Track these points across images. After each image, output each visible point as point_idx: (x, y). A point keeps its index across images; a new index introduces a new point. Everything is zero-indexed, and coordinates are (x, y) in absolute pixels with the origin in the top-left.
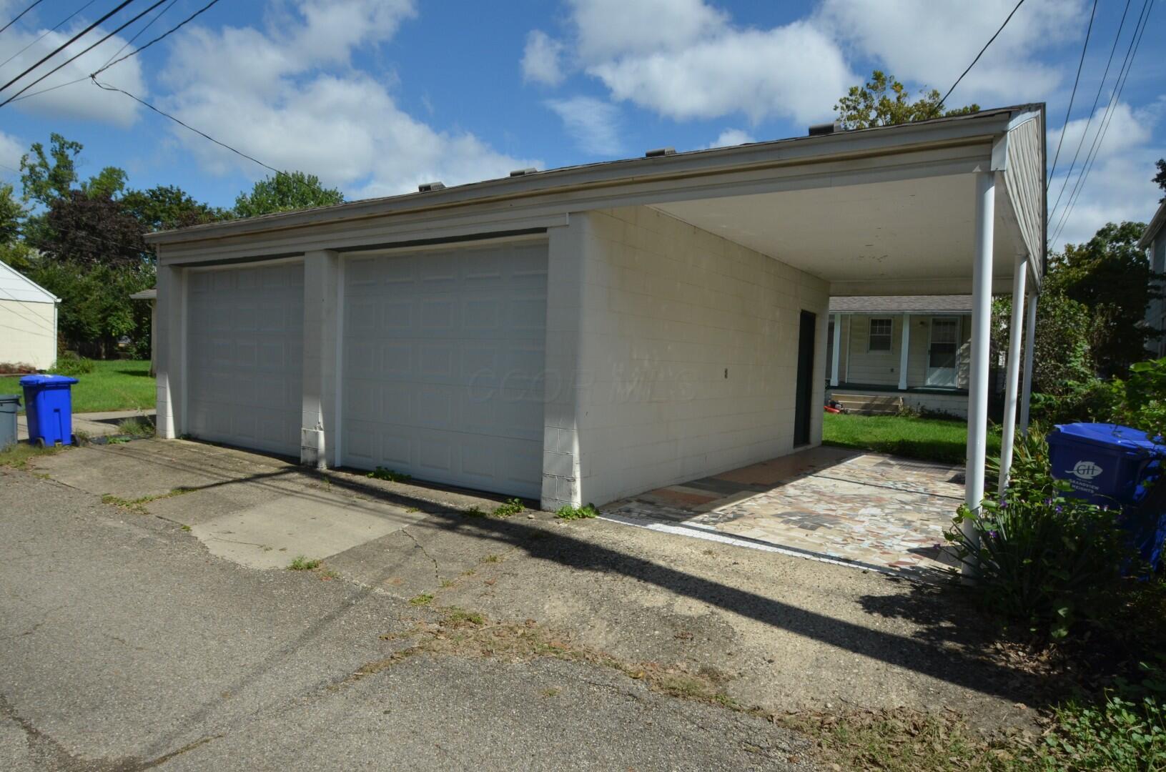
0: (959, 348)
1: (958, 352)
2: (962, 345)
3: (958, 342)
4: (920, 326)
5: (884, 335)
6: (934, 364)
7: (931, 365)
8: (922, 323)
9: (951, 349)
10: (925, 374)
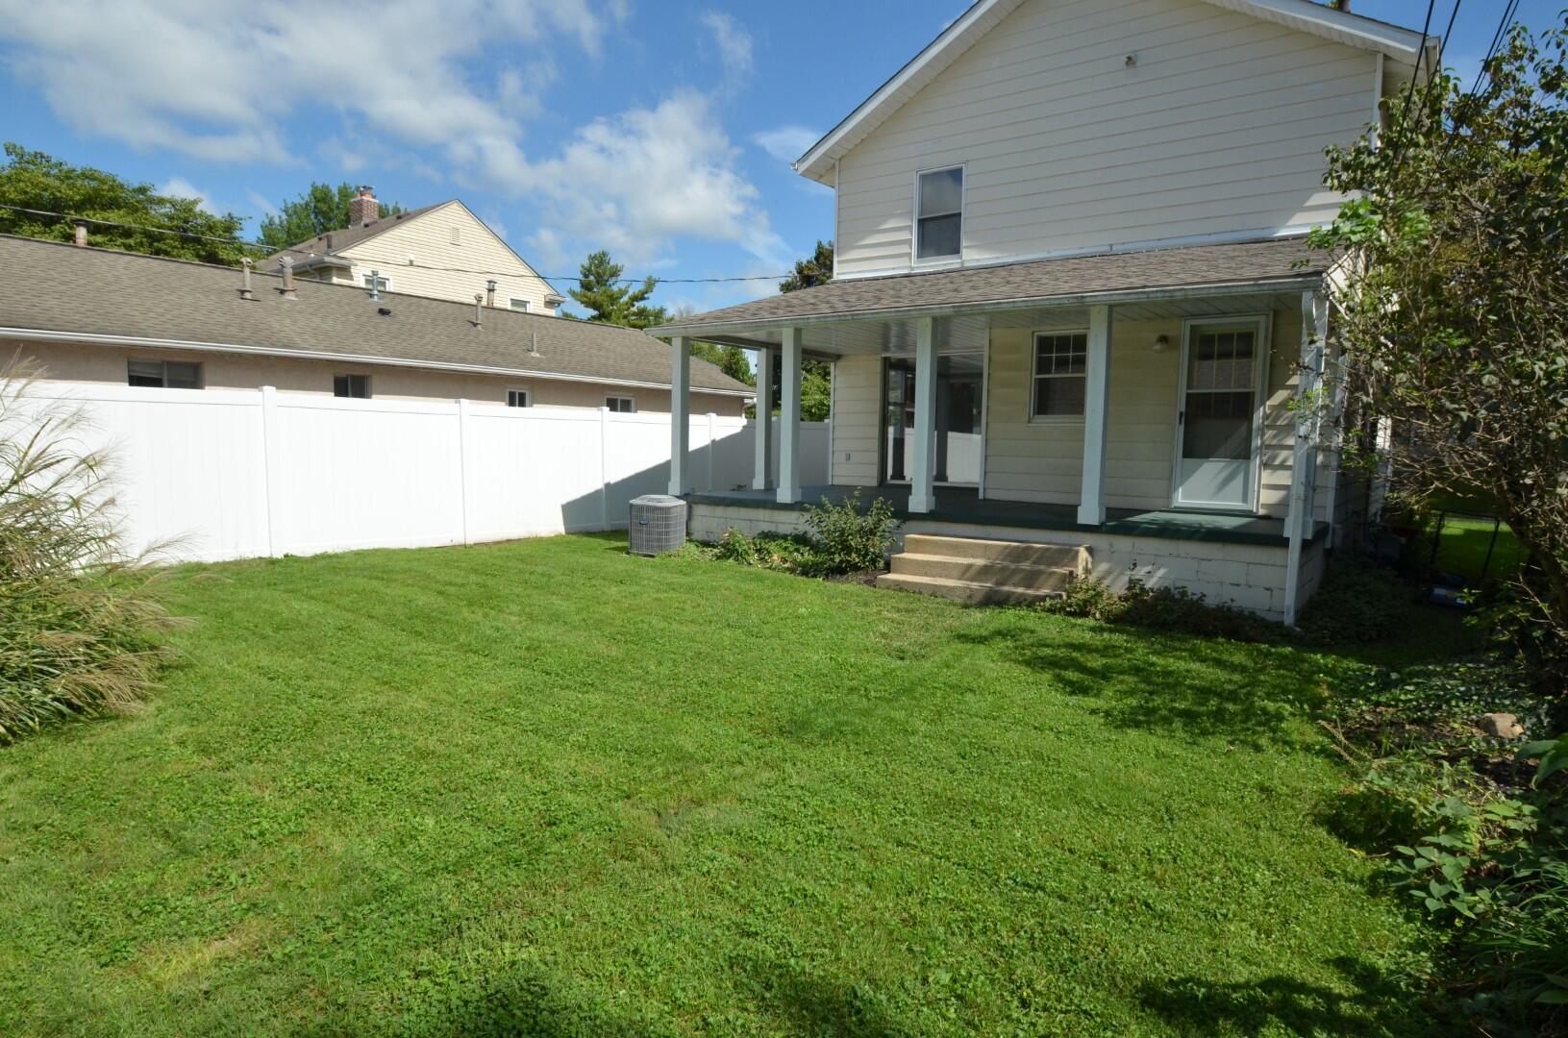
0: (1263, 403)
1: (1258, 416)
2: (1269, 397)
3: (1257, 386)
4: (1158, 347)
5: (1070, 375)
6: (1195, 449)
7: (1189, 452)
8: (1163, 339)
9: (1241, 406)
10: (1170, 479)
